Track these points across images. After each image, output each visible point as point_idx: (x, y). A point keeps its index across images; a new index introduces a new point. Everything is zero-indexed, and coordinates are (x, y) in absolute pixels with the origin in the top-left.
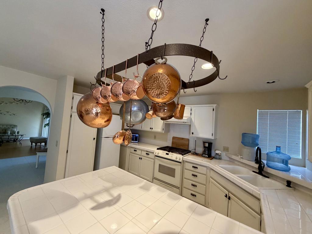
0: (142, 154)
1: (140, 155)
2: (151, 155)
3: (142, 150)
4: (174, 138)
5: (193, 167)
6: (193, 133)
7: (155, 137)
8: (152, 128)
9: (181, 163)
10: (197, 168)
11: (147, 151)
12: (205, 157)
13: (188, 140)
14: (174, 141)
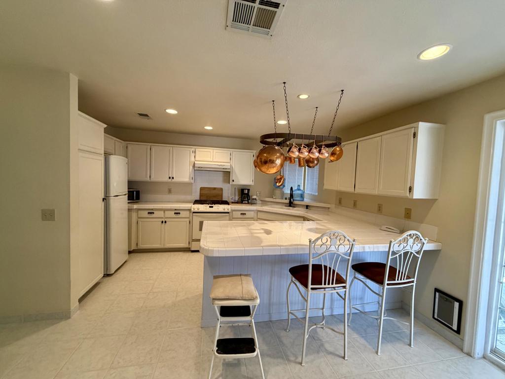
0: (166, 216)
1: (162, 218)
2: (183, 214)
3: (164, 210)
4: (202, 189)
5: (241, 214)
6: (233, 181)
7: (170, 191)
8: (173, 178)
9: (229, 213)
10: (245, 214)
11: (175, 210)
12: (246, 203)
13: (222, 189)
14: (203, 192)
